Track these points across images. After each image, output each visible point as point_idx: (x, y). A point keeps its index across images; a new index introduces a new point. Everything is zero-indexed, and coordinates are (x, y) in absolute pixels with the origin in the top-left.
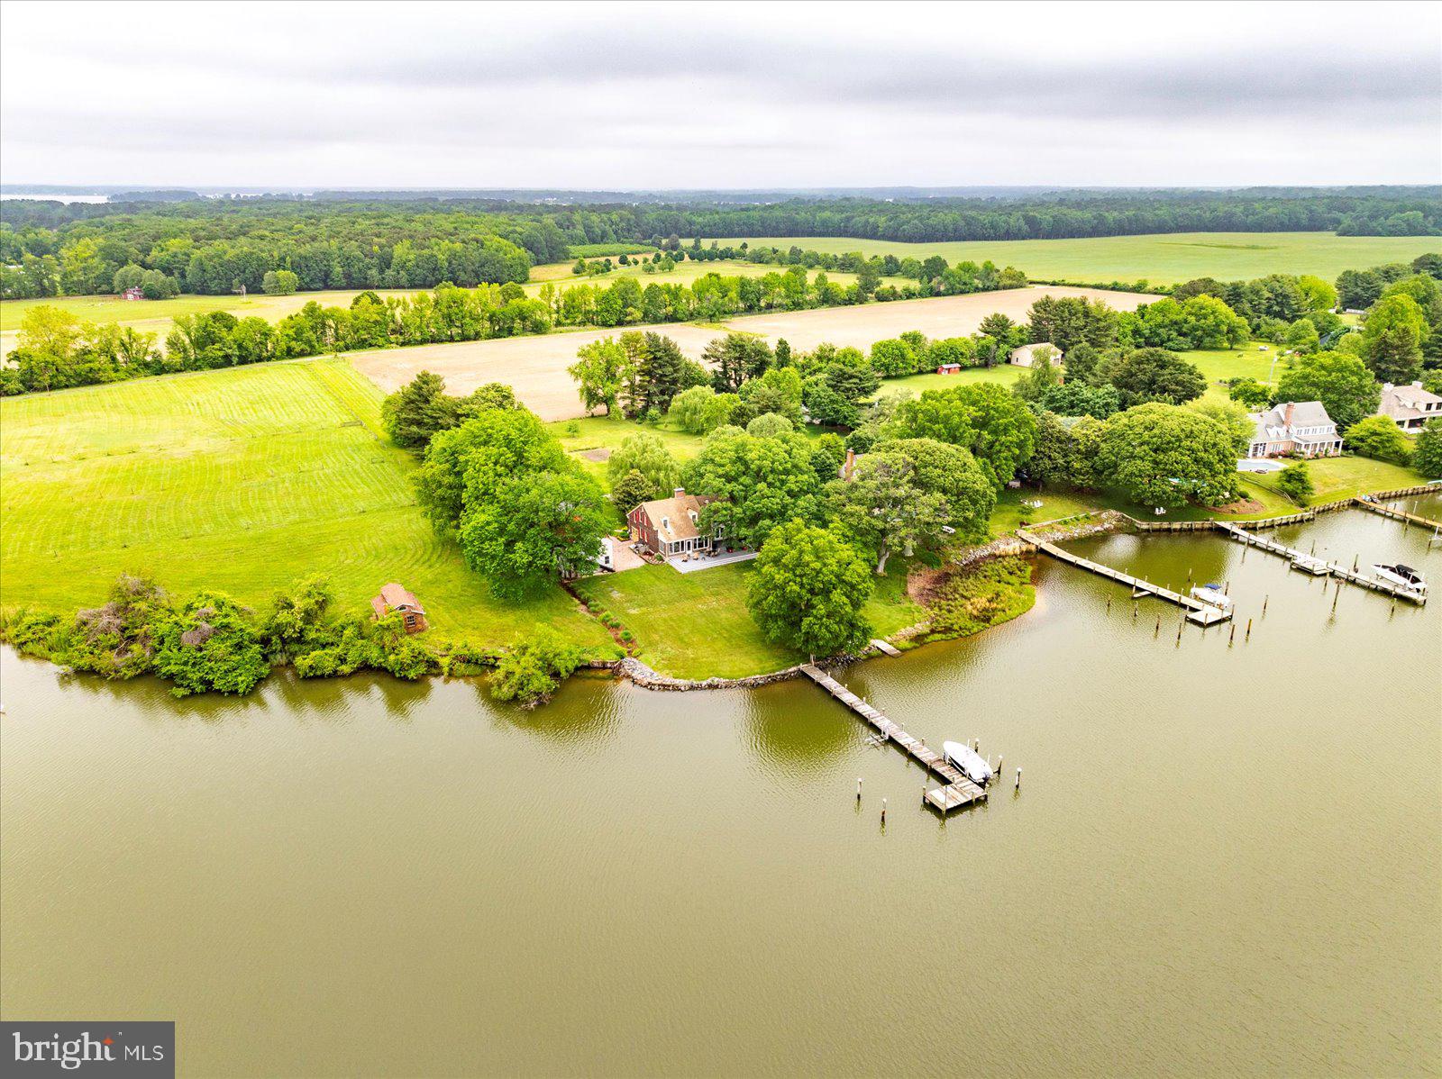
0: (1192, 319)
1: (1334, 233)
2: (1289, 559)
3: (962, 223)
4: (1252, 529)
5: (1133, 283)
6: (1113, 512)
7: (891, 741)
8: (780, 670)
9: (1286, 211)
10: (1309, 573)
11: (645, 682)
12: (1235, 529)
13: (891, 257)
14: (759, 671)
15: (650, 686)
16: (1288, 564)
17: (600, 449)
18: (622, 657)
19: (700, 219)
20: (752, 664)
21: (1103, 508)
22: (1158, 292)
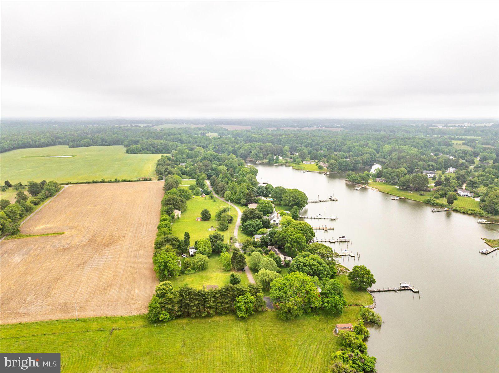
22: (110, 182)
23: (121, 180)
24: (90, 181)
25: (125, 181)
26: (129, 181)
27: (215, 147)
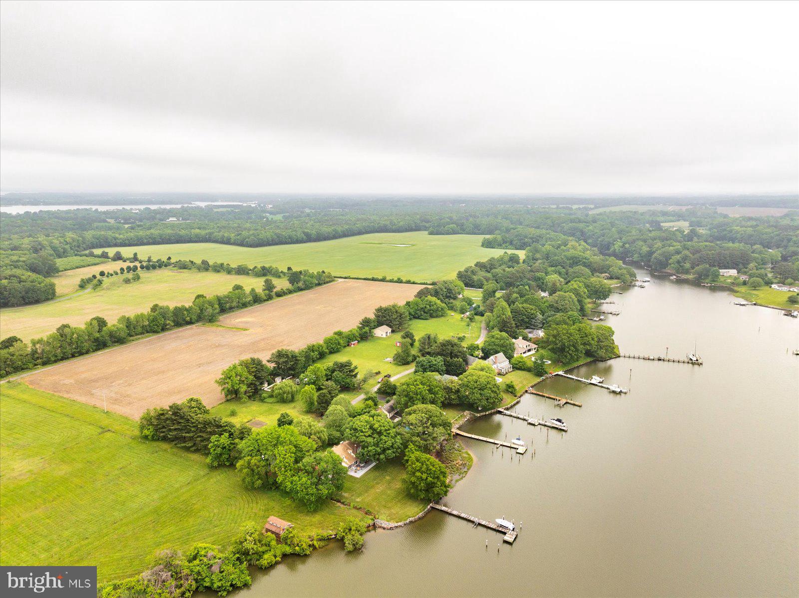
0: (428, 306)
1: (427, 232)
2: (527, 421)
3: (275, 237)
4: (507, 409)
5: (380, 277)
6: (467, 412)
7: (480, 524)
8: (425, 509)
9: (407, 223)
10: (534, 425)
11: (389, 528)
12: (502, 410)
13: (264, 267)
14: (419, 511)
15: (391, 529)
16: (526, 422)
17: (253, 420)
18: (374, 520)
19: (121, 236)
20: (416, 509)
21: (464, 410)
22: (391, 281)
23: (404, 281)
24: (369, 278)
25: (408, 282)
26: (414, 283)
27: (623, 245)
